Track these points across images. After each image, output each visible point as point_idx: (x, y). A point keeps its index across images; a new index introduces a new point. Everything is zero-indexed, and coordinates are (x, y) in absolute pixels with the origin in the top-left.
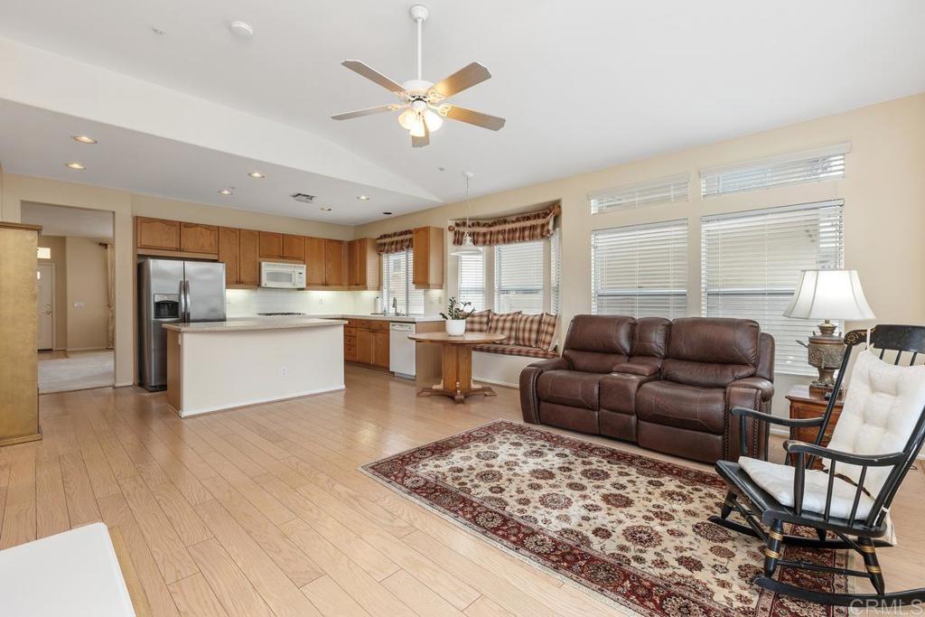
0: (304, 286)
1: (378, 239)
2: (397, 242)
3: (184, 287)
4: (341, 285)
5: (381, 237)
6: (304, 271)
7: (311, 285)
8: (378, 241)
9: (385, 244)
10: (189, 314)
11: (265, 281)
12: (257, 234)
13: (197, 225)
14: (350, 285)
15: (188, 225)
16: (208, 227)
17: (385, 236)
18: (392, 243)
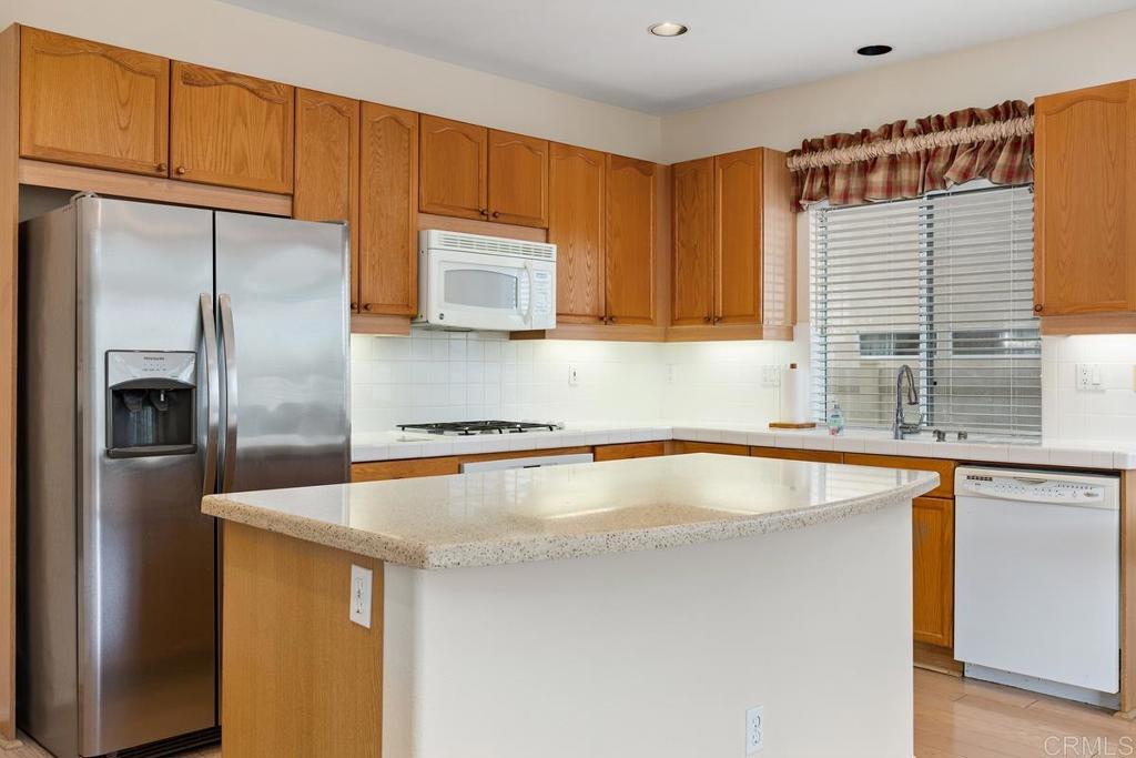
0: (550, 323)
1: (794, 153)
2: (894, 162)
3: (214, 321)
4: (646, 320)
5: (810, 147)
6: (550, 268)
7: (569, 320)
8: (798, 163)
9: (828, 172)
10: (232, 436)
11: (437, 306)
12: (411, 123)
13: (225, 76)
14: (674, 321)
15: (197, 77)
16: (260, 89)
17: (835, 142)
18: (867, 167)
